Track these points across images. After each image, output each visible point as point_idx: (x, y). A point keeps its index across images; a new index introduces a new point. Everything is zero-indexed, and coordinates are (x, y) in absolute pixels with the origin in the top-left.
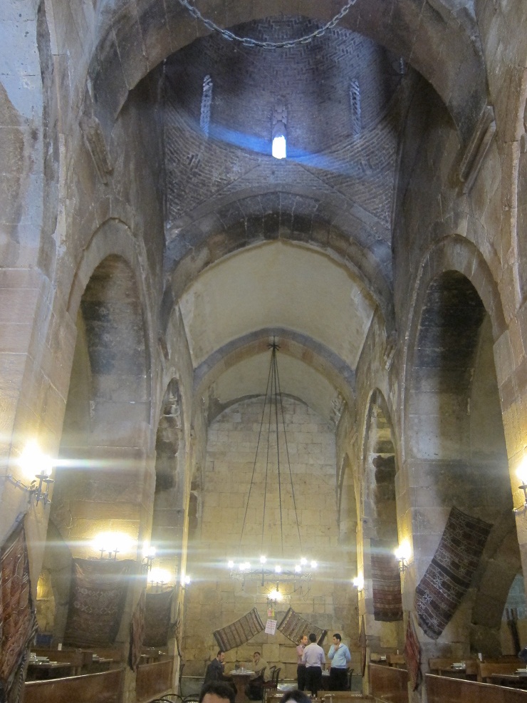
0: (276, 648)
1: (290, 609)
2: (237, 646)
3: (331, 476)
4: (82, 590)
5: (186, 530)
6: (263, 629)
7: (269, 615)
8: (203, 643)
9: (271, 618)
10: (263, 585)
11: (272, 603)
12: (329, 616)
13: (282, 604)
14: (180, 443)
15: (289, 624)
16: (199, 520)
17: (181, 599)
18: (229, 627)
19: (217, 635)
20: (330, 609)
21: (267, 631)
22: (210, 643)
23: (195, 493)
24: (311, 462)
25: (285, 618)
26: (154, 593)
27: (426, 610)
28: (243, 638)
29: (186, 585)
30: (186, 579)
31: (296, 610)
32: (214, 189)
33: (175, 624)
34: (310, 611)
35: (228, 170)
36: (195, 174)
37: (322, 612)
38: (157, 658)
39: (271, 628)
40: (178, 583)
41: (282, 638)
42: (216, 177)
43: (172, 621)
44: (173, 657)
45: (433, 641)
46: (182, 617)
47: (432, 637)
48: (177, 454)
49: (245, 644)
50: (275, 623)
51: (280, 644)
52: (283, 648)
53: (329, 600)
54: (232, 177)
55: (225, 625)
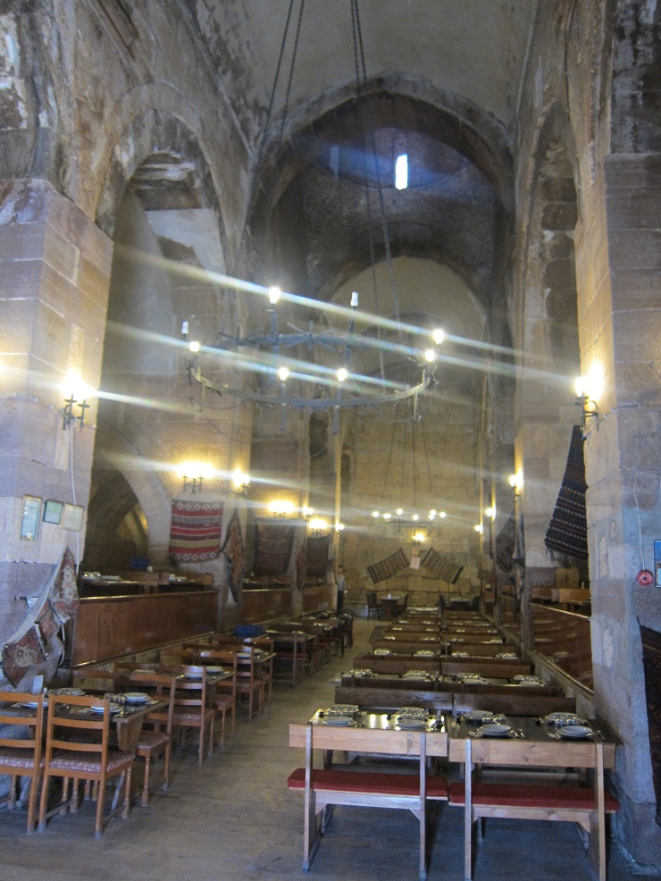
0: (419, 580)
1: (431, 549)
2: (387, 578)
3: (469, 435)
4: (263, 539)
5: (338, 487)
6: (408, 564)
7: (414, 553)
8: (358, 575)
9: (415, 555)
10: (399, 531)
11: (416, 544)
12: (466, 555)
13: (424, 545)
14: (330, 419)
15: (430, 561)
16: (352, 475)
17: (336, 541)
18: (380, 563)
19: (370, 569)
20: (466, 549)
21: (412, 566)
22: (365, 575)
23: (348, 452)
24: (451, 422)
25: (427, 556)
26: (315, 537)
27: (502, 554)
28: (392, 572)
29: (340, 531)
30: (339, 527)
31: (437, 549)
32: (345, 222)
33: (332, 560)
34: (449, 550)
35: (356, 204)
36: (329, 212)
37: (459, 551)
38: (318, 585)
39: (415, 564)
40: (333, 530)
41: (424, 572)
42: (346, 211)
43: (329, 558)
44: (331, 585)
45: (505, 574)
46: (337, 555)
47: (505, 571)
48: (328, 429)
49: (393, 577)
50: (419, 560)
51: (424, 578)
52: (426, 580)
53: (466, 542)
54: (360, 209)
55: (377, 561)
